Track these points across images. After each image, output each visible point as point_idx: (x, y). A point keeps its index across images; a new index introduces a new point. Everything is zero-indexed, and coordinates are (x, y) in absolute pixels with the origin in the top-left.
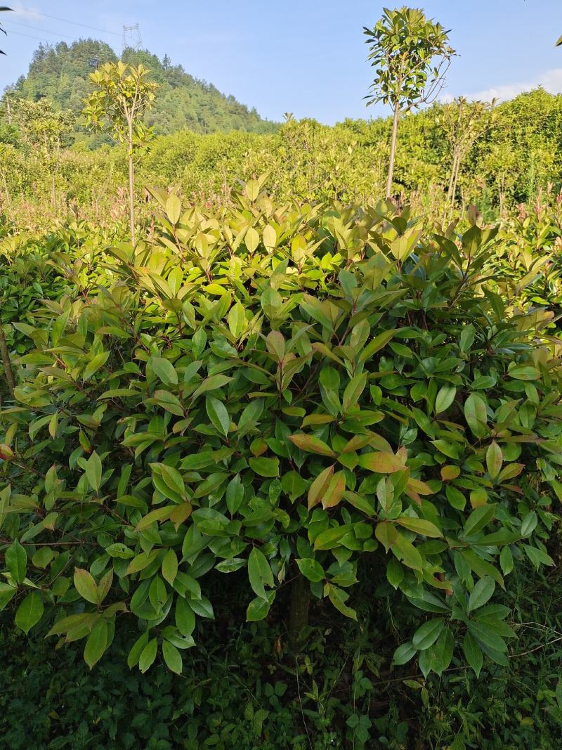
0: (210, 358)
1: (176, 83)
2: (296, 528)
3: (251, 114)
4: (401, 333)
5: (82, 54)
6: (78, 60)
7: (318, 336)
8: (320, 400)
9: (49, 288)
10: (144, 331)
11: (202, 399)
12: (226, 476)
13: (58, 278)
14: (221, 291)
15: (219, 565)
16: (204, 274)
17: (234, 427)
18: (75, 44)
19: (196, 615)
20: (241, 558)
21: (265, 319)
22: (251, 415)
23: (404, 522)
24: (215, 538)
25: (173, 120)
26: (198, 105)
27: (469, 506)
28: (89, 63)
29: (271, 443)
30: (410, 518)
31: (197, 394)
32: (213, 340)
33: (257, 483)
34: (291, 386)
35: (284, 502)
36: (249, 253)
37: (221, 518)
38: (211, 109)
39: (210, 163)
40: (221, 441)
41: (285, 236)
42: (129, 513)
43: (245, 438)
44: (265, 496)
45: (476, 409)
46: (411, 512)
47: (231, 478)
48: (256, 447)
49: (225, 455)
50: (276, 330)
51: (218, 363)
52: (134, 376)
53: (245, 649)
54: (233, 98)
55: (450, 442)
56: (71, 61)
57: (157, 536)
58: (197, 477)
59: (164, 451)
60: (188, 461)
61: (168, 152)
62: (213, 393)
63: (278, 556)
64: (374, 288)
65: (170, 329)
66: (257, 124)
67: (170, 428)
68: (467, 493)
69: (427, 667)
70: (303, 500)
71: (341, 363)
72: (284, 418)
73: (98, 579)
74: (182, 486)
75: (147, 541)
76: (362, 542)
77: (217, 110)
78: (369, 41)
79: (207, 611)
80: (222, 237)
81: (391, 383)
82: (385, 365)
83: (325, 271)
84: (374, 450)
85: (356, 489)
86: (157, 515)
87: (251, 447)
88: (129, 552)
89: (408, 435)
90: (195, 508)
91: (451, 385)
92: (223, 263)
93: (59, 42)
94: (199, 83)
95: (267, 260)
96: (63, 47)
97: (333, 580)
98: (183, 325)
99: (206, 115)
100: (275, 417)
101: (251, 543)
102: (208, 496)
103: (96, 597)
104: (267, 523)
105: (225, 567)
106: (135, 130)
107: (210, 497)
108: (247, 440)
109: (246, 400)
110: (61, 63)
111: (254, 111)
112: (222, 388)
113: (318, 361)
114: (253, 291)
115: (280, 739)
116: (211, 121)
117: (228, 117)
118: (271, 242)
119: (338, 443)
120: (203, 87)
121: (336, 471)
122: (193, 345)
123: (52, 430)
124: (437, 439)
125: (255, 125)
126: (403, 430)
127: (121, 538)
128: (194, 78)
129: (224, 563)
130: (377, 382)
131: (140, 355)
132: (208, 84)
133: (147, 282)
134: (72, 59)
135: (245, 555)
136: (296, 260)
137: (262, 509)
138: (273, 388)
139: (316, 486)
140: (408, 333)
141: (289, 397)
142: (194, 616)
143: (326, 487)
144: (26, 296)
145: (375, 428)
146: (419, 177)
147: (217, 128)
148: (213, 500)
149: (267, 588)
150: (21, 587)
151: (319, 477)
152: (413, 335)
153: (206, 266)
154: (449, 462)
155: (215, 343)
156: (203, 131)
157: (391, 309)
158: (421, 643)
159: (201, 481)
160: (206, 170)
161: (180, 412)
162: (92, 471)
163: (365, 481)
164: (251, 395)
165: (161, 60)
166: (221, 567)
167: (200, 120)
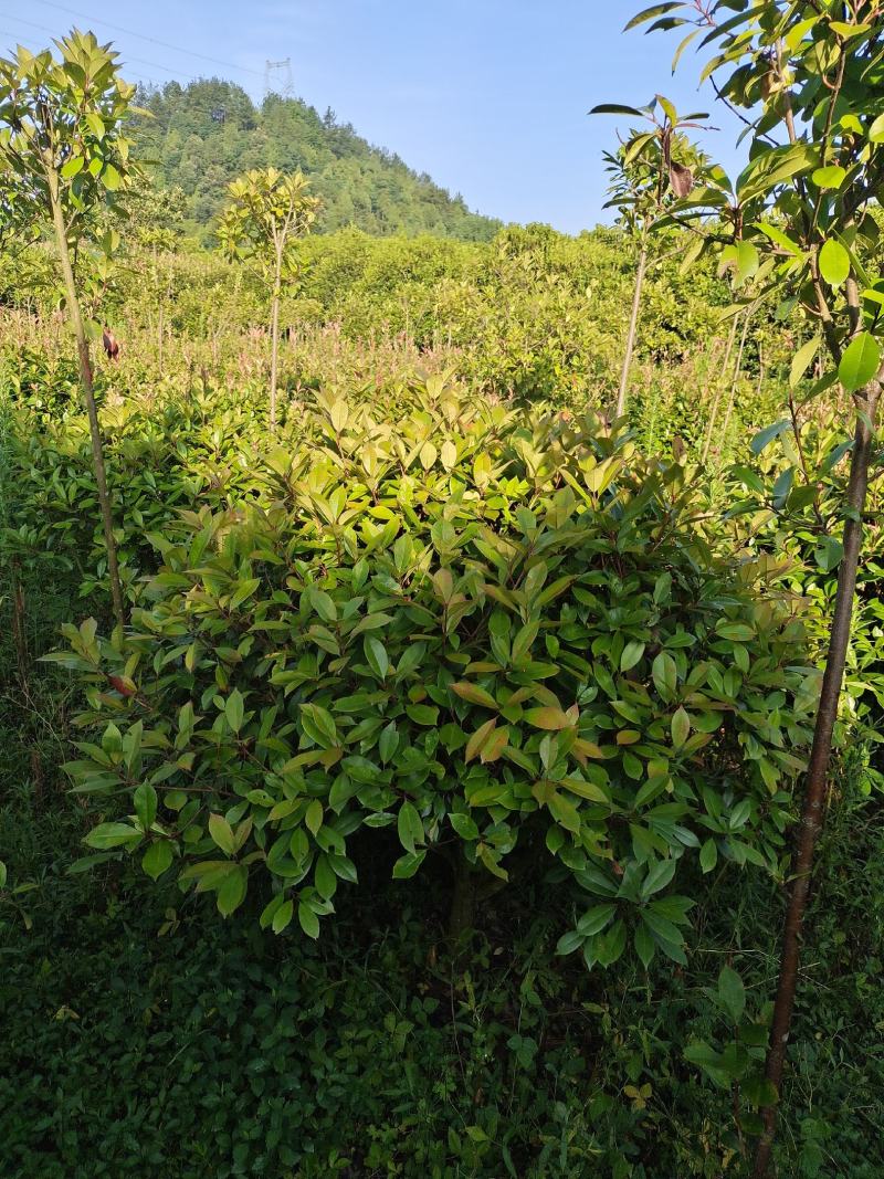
0: (371, 594)
1: (341, 150)
2: (453, 785)
3: (455, 203)
4: (588, 577)
5: (201, 101)
6: (195, 110)
7: (494, 578)
8: (489, 649)
9: (163, 479)
10: (298, 556)
11: (360, 638)
12: (381, 722)
13: (177, 467)
14: (388, 514)
15: (368, 818)
16: (369, 493)
17: (393, 671)
18: (192, 86)
19: (337, 876)
20: (391, 812)
21: (435, 553)
22: (411, 658)
23: (567, 784)
24: (366, 786)
25: (334, 207)
26: (372, 187)
27: (645, 775)
28: (212, 115)
29: (431, 690)
30: (575, 781)
31: (355, 632)
32: (375, 574)
33: (414, 732)
34: (459, 630)
35: (441, 755)
36: (424, 469)
37: (373, 768)
38: (393, 193)
39: (387, 281)
40: (377, 684)
41: (466, 454)
42: (271, 758)
43: (403, 683)
44: (422, 748)
45: (665, 670)
46: (577, 775)
47: (385, 725)
48: (415, 694)
49: (382, 699)
50: (445, 568)
51: (379, 599)
52: (284, 607)
53: (389, 957)
54: (428, 178)
55: (632, 704)
56: (185, 111)
57: (302, 783)
58: (349, 721)
59: (316, 691)
60: (340, 704)
61: (324, 261)
62: (373, 633)
63: (432, 815)
64: (559, 526)
65: (327, 555)
66: (462, 220)
67: (323, 667)
68: (645, 761)
69: (592, 958)
70: (461, 753)
71: (516, 610)
72: (448, 665)
73: (234, 828)
74: (333, 730)
75: (291, 788)
76: (520, 801)
77: (402, 195)
78: (610, 169)
79: (351, 874)
80: (394, 453)
81: (571, 634)
82: (567, 612)
83: (509, 498)
84: (543, 705)
85: (522, 747)
86: (303, 759)
87: (409, 693)
88: (269, 800)
89: (587, 693)
90: (345, 755)
91: (639, 642)
92: (392, 482)
93: (169, 82)
94: (377, 152)
95: (443, 481)
96: (174, 89)
97: (487, 840)
98: (342, 551)
99: (385, 202)
100: (438, 663)
101: (402, 796)
102: (359, 742)
103: (232, 847)
104: (421, 773)
105: (373, 821)
106: (285, 262)
107: (362, 744)
108: (405, 685)
109: (407, 643)
110: (170, 113)
111: (459, 201)
112: (382, 627)
113: (491, 604)
114: (424, 518)
115: (424, 1060)
116: (392, 212)
117: (418, 206)
118: (449, 460)
119: (503, 695)
120: (382, 159)
121: (498, 725)
122: (353, 577)
123: (189, 663)
124: (619, 698)
125: (459, 221)
126: (581, 688)
127: (262, 785)
128: (369, 144)
129: (373, 817)
130: (555, 632)
131: (292, 584)
132: (390, 154)
133: (305, 502)
134: (184, 107)
135: (395, 809)
136: (477, 484)
137: (417, 760)
138: (438, 631)
139: (475, 739)
140: (595, 578)
141: (455, 642)
142: (335, 878)
143: (486, 740)
144: (134, 489)
145: (550, 683)
146: (698, 325)
147: (401, 223)
148: (365, 746)
149: (418, 847)
150: (149, 834)
151: (479, 730)
152: (600, 582)
153: (373, 484)
154: (630, 726)
155: (378, 577)
156: (379, 226)
157: (580, 549)
158: (588, 928)
159: (353, 727)
160: (380, 294)
161: (335, 650)
162: (233, 710)
163: (531, 738)
164: (412, 637)
165: (321, 114)
166: (368, 821)
167: (374, 209)
